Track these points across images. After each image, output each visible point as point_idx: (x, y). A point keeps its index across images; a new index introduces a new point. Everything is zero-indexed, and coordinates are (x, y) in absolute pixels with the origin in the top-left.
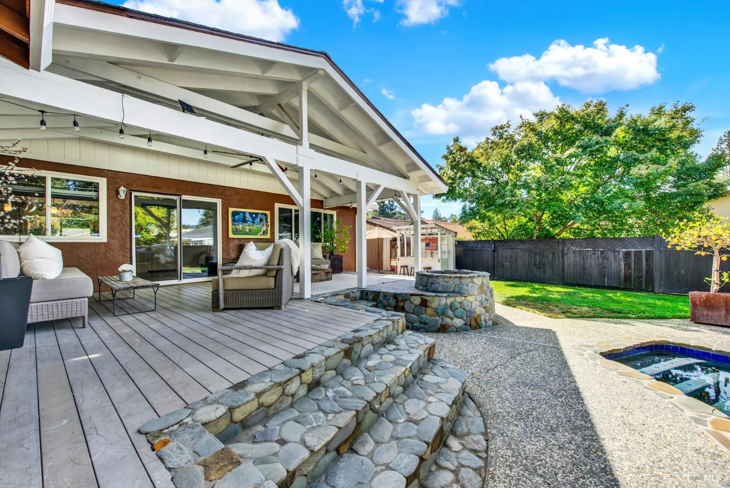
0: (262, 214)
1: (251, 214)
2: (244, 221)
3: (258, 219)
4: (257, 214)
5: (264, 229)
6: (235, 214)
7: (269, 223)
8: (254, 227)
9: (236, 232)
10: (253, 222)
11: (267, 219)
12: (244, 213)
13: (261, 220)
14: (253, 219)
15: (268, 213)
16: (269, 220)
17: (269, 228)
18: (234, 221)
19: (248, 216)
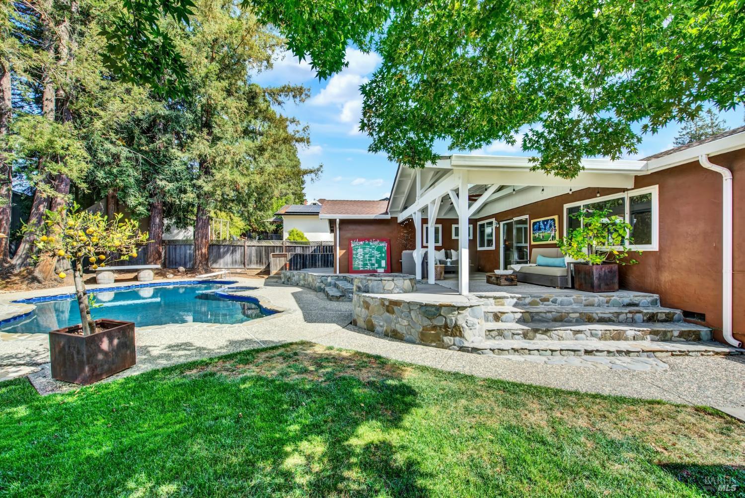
0: (551, 220)
1: (543, 222)
2: (540, 229)
3: (548, 226)
4: (547, 221)
5: (553, 234)
6: (535, 224)
7: (557, 228)
8: (546, 234)
9: (535, 239)
10: (545, 229)
11: (555, 224)
12: (539, 222)
13: (551, 226)
14: (545, 225)
15: (556, 217)
16: (557, 225)
17: (557, 233)
18: (534, 230)
19: (541, 224)
